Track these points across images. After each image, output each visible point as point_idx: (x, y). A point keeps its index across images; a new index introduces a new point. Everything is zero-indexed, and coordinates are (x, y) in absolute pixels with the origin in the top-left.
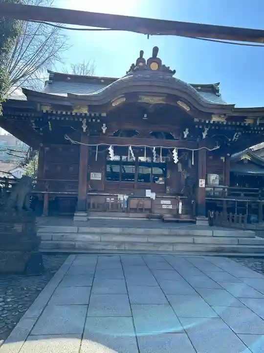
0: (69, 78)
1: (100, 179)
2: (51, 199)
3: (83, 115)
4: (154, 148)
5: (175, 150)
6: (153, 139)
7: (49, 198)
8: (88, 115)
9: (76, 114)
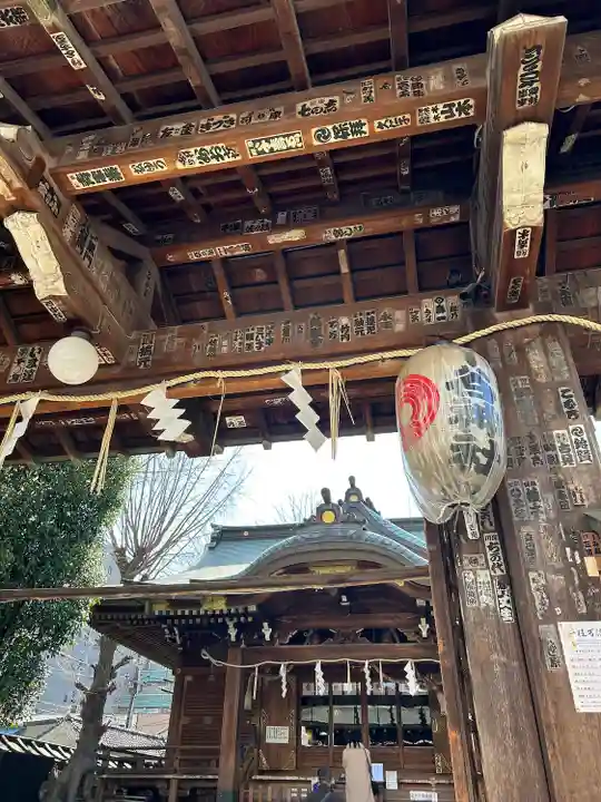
0: (246, 534)
1: (286, 741)
2: (182, 793)
3: (218, 613)
4: (367, 663)
5: (409, 664)
6: (366, 643)
7: (179, 788)
8: (225, 612)
9: (206, 611)
